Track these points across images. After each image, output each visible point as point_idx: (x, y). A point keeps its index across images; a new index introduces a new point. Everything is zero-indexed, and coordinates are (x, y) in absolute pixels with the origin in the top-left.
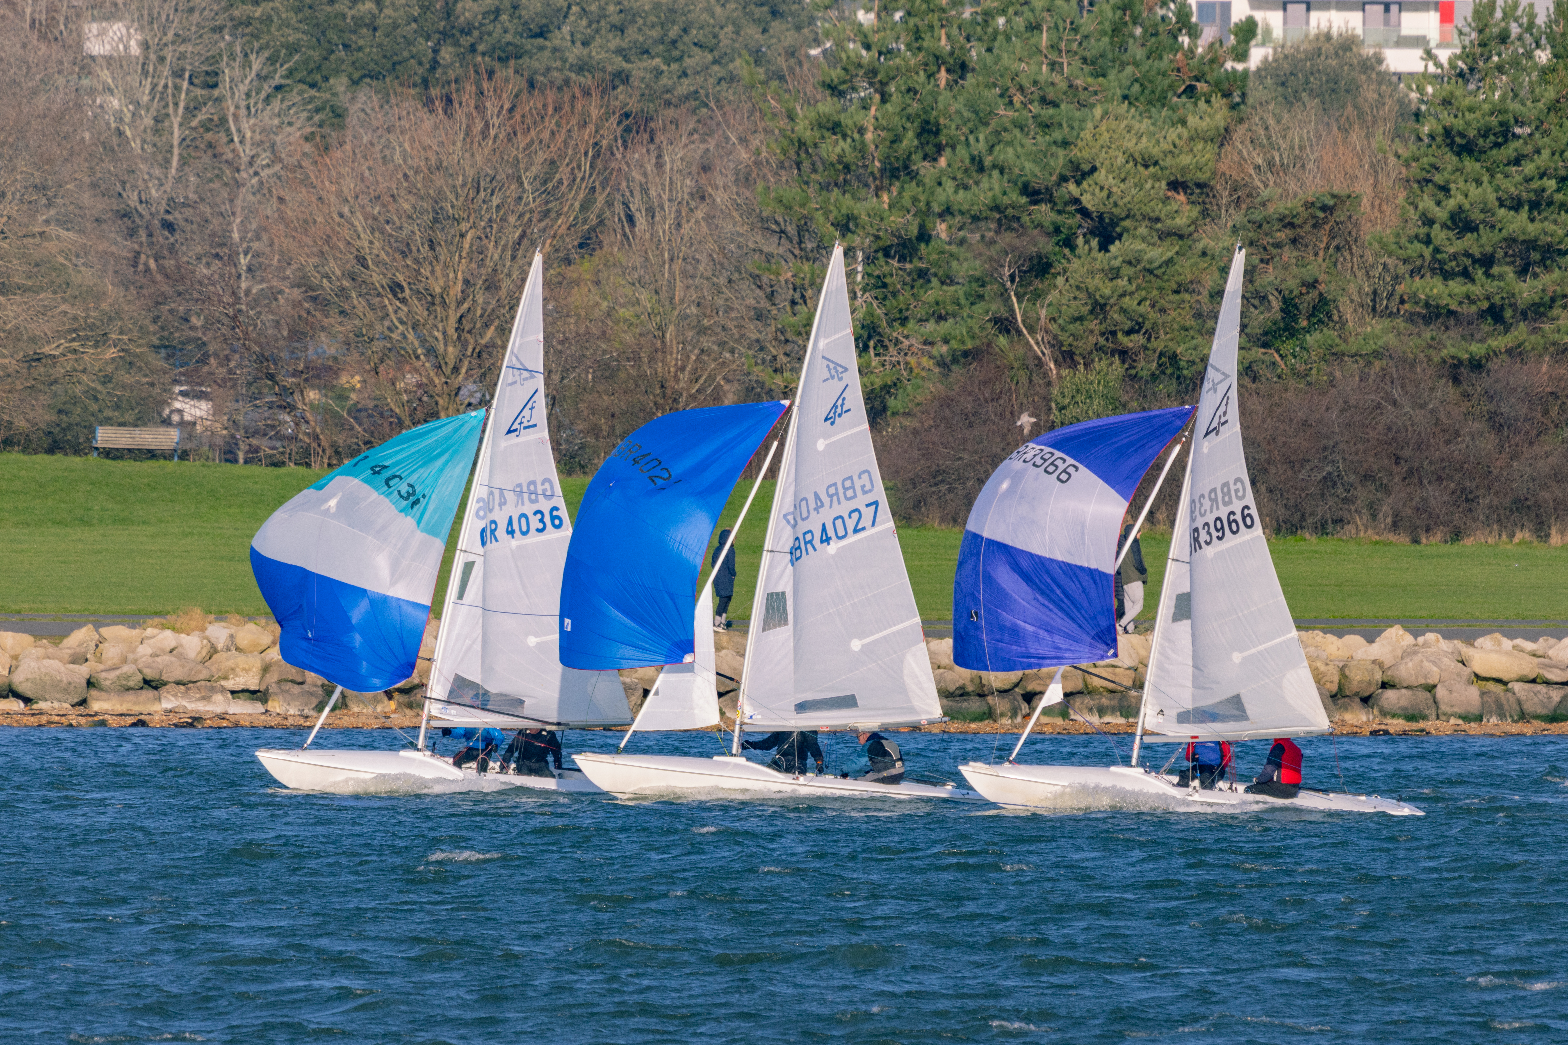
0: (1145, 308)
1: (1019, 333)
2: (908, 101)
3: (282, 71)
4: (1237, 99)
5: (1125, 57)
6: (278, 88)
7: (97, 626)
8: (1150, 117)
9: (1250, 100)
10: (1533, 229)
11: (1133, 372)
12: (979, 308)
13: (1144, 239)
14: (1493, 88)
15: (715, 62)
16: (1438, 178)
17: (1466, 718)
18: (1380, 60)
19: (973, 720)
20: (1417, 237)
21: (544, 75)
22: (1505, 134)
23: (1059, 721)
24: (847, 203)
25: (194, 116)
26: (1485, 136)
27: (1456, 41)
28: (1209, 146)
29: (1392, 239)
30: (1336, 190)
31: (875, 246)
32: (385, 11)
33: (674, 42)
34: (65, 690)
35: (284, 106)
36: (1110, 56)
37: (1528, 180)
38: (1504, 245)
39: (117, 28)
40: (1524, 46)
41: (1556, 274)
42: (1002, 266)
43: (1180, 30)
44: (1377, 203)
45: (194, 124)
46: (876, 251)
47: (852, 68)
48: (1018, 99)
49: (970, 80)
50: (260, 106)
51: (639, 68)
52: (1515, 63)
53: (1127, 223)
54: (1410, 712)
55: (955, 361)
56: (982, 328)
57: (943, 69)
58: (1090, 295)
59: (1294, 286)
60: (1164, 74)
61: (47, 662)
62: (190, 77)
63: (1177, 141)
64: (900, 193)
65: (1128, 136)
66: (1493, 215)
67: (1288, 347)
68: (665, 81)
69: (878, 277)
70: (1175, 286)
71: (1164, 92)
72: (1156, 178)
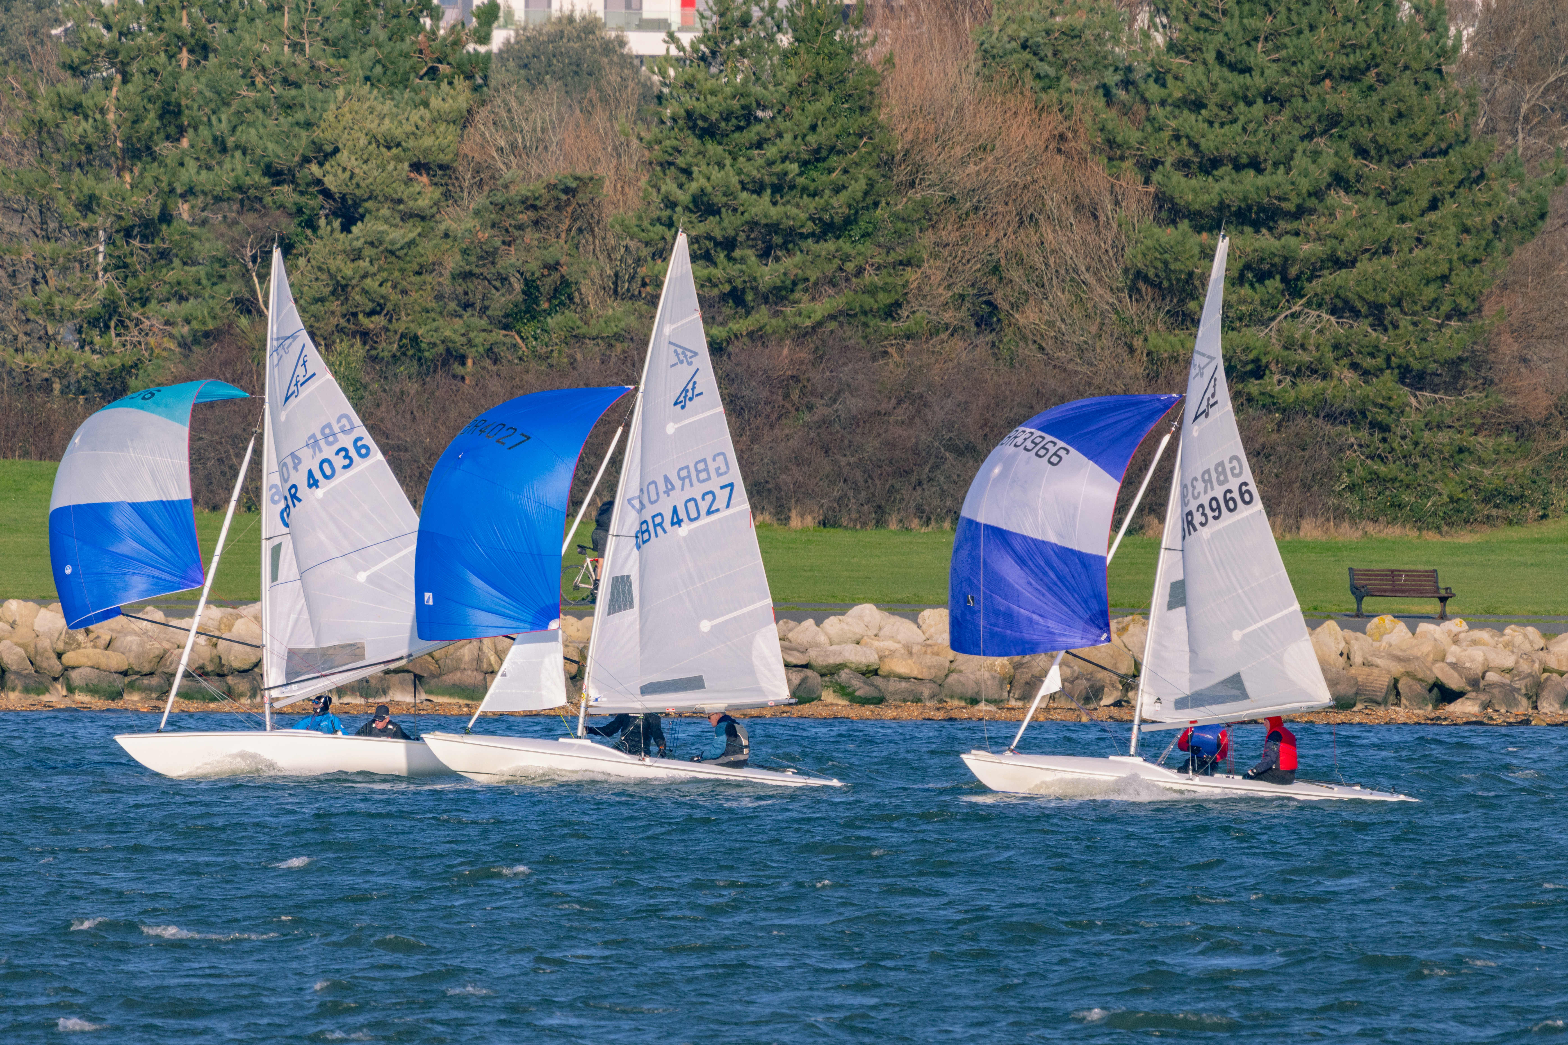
0: (386, 289)
1: (261, 312)
2: (151, 83)
4: (480, 81)
5: (365, 39)
8: (393, 99)
9: (492, 83)
10: (775, 213)
11: (373, 353)
12: (220, 289)
13: (386, 221)
14: (735, 71)
16: (681, 161)
18: (622, 43)
20: (659, 219)
22: (748, 117)
24: (89, 184)
26: (727, 120)
27: (698, 25)
28: (452, 128)
29: (634, 222)
30: (578, 173)
31: (117, 226)
36: (352, 37)
37: (771, 163)
38: (746, 228)
40: (765, 29)
41: (798, 258)
42: (245, 247)
43: (421, 11)
44: (619, 186)
46: (118, 232)
47: (93, 49)
48: (259, 80)
49: (213, 60)
52: (757, 46)
53: (369, 204)
55: (196, 341)
56: (224, 309)
57: (184, 50)
58: (332, 276)
59: (535, 268)
60: (407, 56)
63: (420, 123)
64: (141, 174)
65: (370, 117)
66: (735, 198)
67: (529, 329)
69: (119, 257)
70: (417, 268)
71: (406, 74)
72: (398, 159)
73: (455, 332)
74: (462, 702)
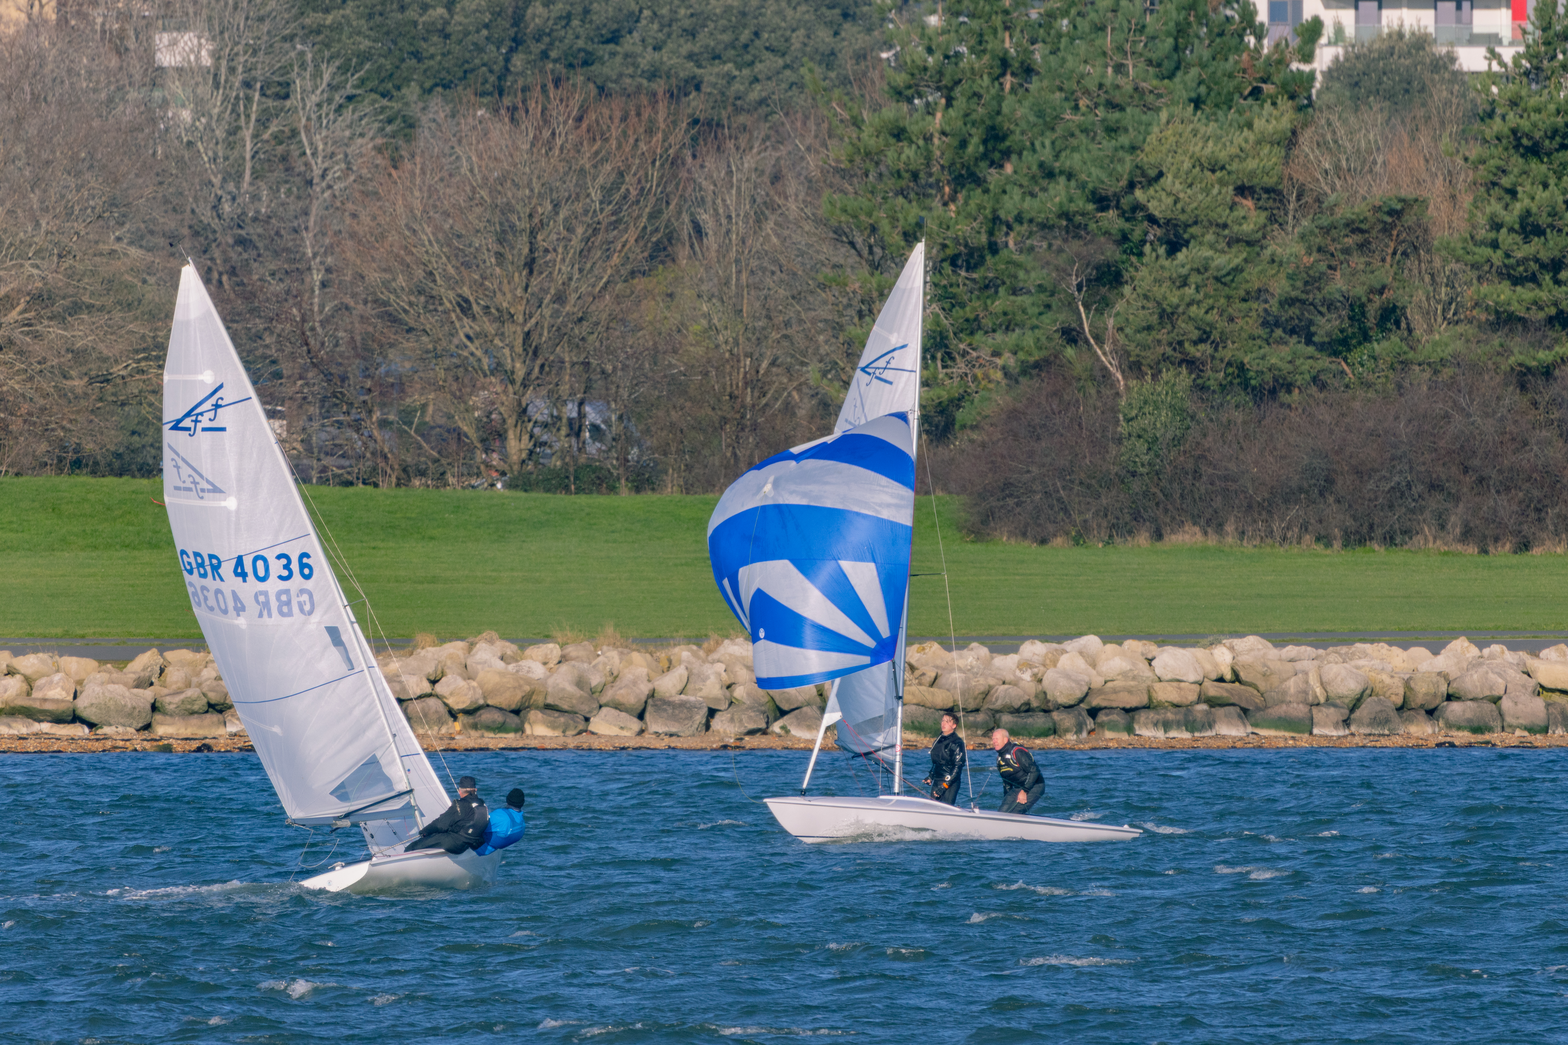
0: (1214, 316)
1: (1087, 342)
2: (974, 107)
3: (354, 80)
4: (1303, 101)
6: (350, 98)
7: (162, 650)
8: (1216, 121)
9: (1316, 103)
11: (1199, 381)
12: (1047, 318)
13: (1212, 246)
14: (1558, 87)
15: (786, 66)
16: (1506, 181)
17: (1531, 730)
18: (1453, 59)
19: (1038, 736)
20: (1485, 241)
21: (616, 82)
23: (1124, 736)
24: (915, 212)
25: (266, 128)
26: (1551, 138)
27: (1520, 40)
28: (1276, 149)
29: (1460, 244)
30: (1403, 194)
31: (942, 255)
32: (456, 17)
33: (746, 46)
34: (130, 715)
35: (356, 116)
36: (1176, 57)
39: (188, 40)
42: (1070, 275)
43: (1244, 29)
45: (266, 136)
46: (943, 261)
47: (917, 73)
48: (1083, 103)
49: (1036, 83)
50: (331, 116)
51: (711, 74)
53: (1193, 230)
54: (1476, 724)
55: (1024, 372)
56: (1049, 339)
57: (1008, 72)
58: (1158, 304)
59: (1361, 293)
60: (1231, 76)
61: (111, 687)
62: (262, 88)
63: (1244, 145)
64: (966, 201)
65: (1194, 140)
66: (1560, 218)
67: (1356, 355)
68: (737, 87)
69: (945, 287)
70: (1243, 294)
71: (1230, 94)
72: (1222, 183)
73: (1282, 359)
74: (1288, 734)
